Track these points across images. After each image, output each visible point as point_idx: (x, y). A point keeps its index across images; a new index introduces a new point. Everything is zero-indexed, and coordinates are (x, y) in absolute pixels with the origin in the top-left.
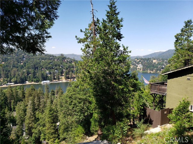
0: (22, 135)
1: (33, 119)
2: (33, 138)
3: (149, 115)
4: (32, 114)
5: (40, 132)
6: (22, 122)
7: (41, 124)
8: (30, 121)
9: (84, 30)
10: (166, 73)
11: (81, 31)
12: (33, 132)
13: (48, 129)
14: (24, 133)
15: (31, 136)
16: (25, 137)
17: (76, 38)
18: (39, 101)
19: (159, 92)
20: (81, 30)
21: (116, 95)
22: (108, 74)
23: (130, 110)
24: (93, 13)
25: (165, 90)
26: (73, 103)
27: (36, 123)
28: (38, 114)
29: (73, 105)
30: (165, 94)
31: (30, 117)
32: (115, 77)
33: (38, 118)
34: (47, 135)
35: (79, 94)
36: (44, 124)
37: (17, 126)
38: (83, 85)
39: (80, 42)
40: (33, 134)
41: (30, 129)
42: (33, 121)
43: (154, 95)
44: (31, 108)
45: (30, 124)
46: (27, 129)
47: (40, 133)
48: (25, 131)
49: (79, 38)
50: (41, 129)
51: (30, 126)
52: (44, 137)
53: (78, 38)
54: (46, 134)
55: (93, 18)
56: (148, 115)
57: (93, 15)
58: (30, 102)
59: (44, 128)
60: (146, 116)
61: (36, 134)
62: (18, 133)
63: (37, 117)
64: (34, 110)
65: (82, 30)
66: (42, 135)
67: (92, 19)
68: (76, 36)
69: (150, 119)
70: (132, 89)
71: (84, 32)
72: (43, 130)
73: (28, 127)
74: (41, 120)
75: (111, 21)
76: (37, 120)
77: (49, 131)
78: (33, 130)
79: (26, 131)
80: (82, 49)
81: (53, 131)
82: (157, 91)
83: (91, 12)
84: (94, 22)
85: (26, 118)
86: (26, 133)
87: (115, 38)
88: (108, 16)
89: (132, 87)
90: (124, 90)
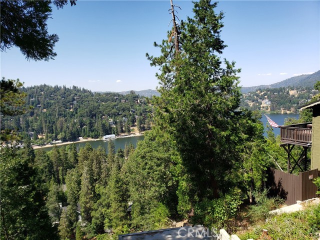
0: (77, 220)
1: (92, 195)
2: (93, 225)
3: (279, 183)
4: (90, 187)
5: (103, 216)
6: (76, 200)
7: (104, 204)
8: (87, 198)
9: (160, 43)
10: (309, 106)
11: (156, 45)
12: (93, 217)
13: (115, 212)
14: (80, 217)
15: (90, 222)
16: (81, 224)
17: (147, 57)
18: (100, 168)
19: (298, 140)
20: (155, 43)
21: (217, 148)
22: (200, 112)
23: (242, 174)
24: (173, 12)
25: (308, 137)
26: (148, 167)
27: (96, 202)
28: (99, 187)
29: (148, 169)
30: (309, 144)
31: (87, 193)
32: (215, 118)
33: (99, 195)
34: (114, 220)
35: (157, 151)
36: (109, 203)
37: (69, 207)
38: (163, 136)
39: (153, 64)
40: (93, 219)
41: (88, 211)
42: (91, 198)
43: (289, 148)
44: (87, 179)
45: (87, 203)
46: (84, 212)
47: (103, 218)
48: (81, 214)
49: (152, 57)
50: (103, 212)
51: (88, 207)
52: (109, 225)
53: (150, 56)
54: (112, 220)
55: (174, 20)
56: (277, 182)
57: (174, 15)
58: (86, 168)
59: (109, 210)
60: (275, 184)
61: (98, 219)
62: (71, 217)
63: (97, 193)
64: (93, 181)
65: (157, 43)
66: (107, 220)
67: (173, 22)
68: (147, 54)
69: (283, 190)
70: (244, 136)
71: (161, 46)
72: (107, 213)
73: (85, 207)
74: (103, 197)
75: (202, 20)
76: (97, 196)
77: (116, 215)
78: (93, 214)
79: (83, 214)
80: (157, 75)
81: (122, 214)
82: (292, 140)
83: (171, 11)
84: (176, 28)
85: (81, 195)
86: (83, 217)
87: (211, 49)
88: (196, 11)
89: (245, 134)
90: (231, 138)
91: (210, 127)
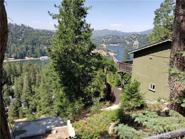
0: (21, 106)
1: (30, 92)
2: (30, 109)
3: (113, 93)
4: (29, 88)
5: (36, 104)
6: (19, 95)
7: (37, 97)
8: (27, 94)
12: (30, 104)
13: (43, 102)
14: (22, 104)
15: (28, 107)
16: (23, 108)
17: (49, 14)
18: (35, 76)
20: (55, 5)
23: (90, 89)
25: (131, 69)
27: (32, 96)
28: (34, 88)
31: (26, 91)
33: (34, 92)
34: (42, 106)
36: (39, 97)
37: (15, 99)
40: (30, 106)
41: (27, 101)
42: (29, 94)
44: (27, 83)
45: (26, 97)
46: (25, 101)
47: (36, 105)
48: (23, 103)
50: (36, 102)
51: (27, 99)
52: (39, 109)
54: (41, 106)
58: (26, 77)
59: (40, 101)
60: (111, 93)
61: (33, 105)
62: (17, 104)
63: (33, 91)
64: (30, 84)
66: (38, 106)
68: (49, 12)
69: (114, 96)
71: (59, 7)
72: (38, 103)
73: (26, 99)
74: (36, 94)
76: (33, 93)
77: (43, 104)
78: (30, 102)
79: (24, 103)
80: (55, 26)
81: (47, 103)
82: (124, 70)
85: (23, 92)
86: (24, 104)
89: (94, 67)
90: (86, 69)
91: (73, 62)
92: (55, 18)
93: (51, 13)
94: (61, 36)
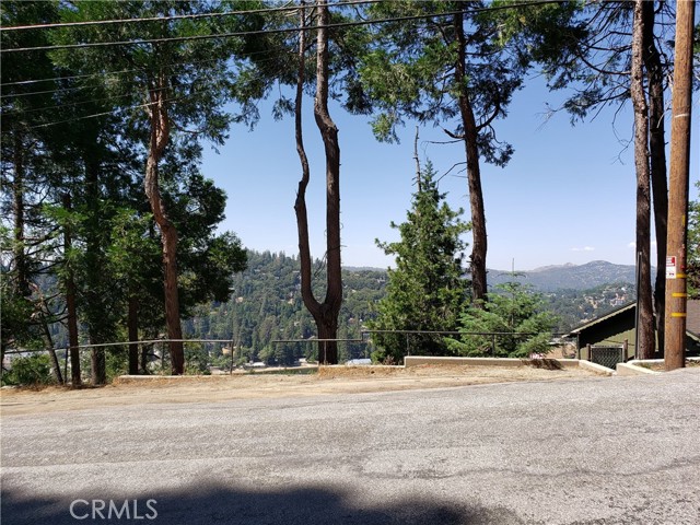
17: (377, 244)
20: (393, 223)
24: (419, 182)
49: (385, 243)
68: (377, 240)
92: (391, 251)
93: (382, 243)
94: (396, 295)
